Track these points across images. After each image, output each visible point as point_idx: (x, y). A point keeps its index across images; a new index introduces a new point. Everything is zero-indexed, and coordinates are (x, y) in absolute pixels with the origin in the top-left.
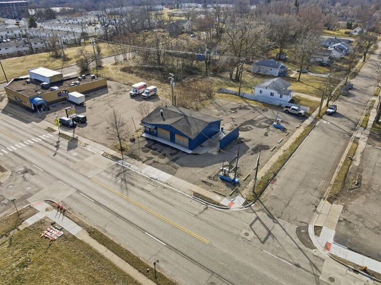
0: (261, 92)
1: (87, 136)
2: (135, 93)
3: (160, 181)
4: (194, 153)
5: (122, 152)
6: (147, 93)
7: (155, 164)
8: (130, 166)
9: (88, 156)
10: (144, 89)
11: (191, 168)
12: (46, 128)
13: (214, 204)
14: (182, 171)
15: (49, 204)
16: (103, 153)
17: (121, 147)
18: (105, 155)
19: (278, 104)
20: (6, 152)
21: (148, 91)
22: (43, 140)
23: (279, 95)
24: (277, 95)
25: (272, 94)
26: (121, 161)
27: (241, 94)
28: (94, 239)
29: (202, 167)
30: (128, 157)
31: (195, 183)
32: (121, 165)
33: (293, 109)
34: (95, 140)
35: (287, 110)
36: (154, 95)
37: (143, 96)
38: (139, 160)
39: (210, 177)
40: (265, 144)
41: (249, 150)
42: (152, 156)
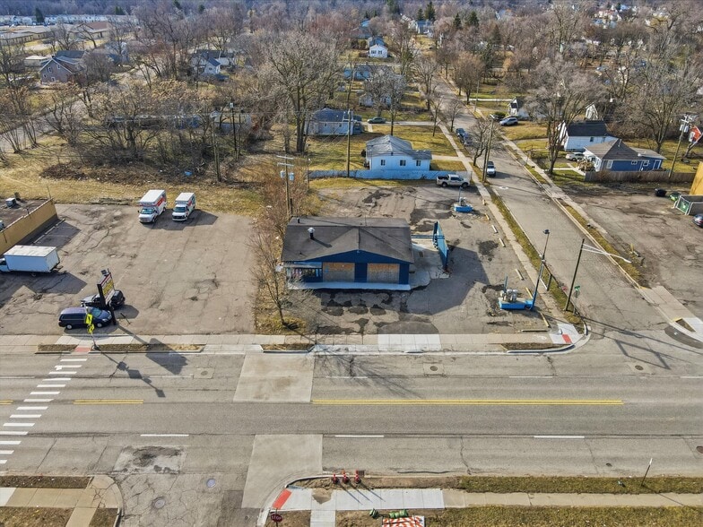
0: (383, 162)
2: (154, 215)
3: (429, 351)
4: (414, 287)
5: (295, 331)
6: (181, 210)
7: (381, 328)
8: (346, 349)
9: (239, 366)
12: (37, 351)
13: (549, 348)
14: (436, 320)
15: (306, 486)
16: (260, 348)
17: (285, 324)
18: (273, 349)
19: (419, 177)
20: (18, 442)
21: (184, 205)
22: (73, 377)
23: (415, 162)
24: (410, 161)
25: (402, 163)
26: (318, 348)
27: (352, 174)
28: (484, 492)
29: (459, 303)
30: (319, 336)
31: (483, 331)
33: (453, 179)
34: (203, 329)
35: (444, 183)
36: (194, 211)
37: (176, 217)
38: (348, 331)
39: (490, 314)
40: (484, 240)
41: (480, 255)
42: (360, 316)
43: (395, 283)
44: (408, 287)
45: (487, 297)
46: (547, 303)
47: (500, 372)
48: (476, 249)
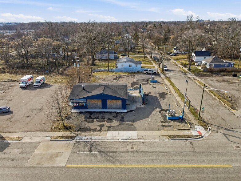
0: (122, 66)
1: (11, 130)
2: (26, 84)
3: (132, 139)
4: (128, 110)
5: (69, 130)
6: (37, 82)
7: (110, 128)
8: (91, 139)
9: (36, 147)
10: (31, 80)
11: (141, 121)
14: (137, 124)
16: (49, 138)
17: (65, 127)
19: (137, 71)
21: (39, 81)
23: (135, 65)
24: (133, 65)
25: (130, 66)
26: (77, 138)
27: (110, 70)
29: (148, 117)
30: (79, 132)
31: (159, 130)
32: (81, 141)
33: (150, 71)
34: (26, 130)
35: (146, 72)
36: (43, 83)
37: (35, 85)
38: (94, 130)
39: (162, 122)
40: (161, 92)
41: (159, 98)
42: (101, 123)
43: (119, 109)
44: (125, 111)
45: (161, 114)
46: (189, 117)
47: (166, 149)
48: (158, 95)
